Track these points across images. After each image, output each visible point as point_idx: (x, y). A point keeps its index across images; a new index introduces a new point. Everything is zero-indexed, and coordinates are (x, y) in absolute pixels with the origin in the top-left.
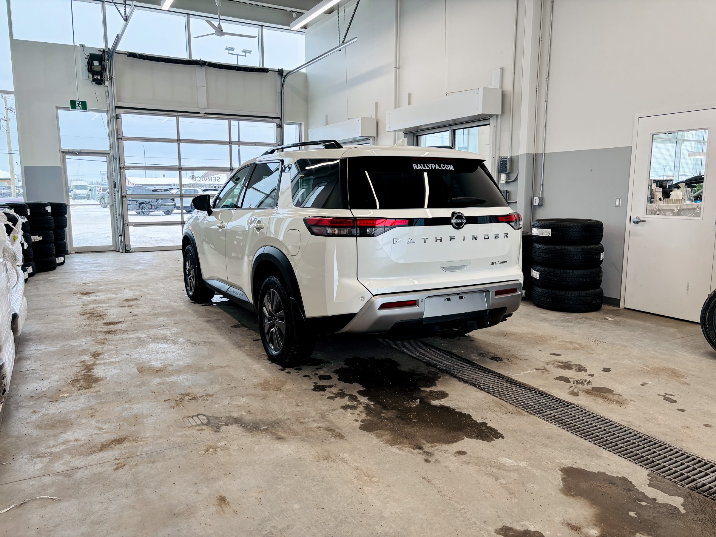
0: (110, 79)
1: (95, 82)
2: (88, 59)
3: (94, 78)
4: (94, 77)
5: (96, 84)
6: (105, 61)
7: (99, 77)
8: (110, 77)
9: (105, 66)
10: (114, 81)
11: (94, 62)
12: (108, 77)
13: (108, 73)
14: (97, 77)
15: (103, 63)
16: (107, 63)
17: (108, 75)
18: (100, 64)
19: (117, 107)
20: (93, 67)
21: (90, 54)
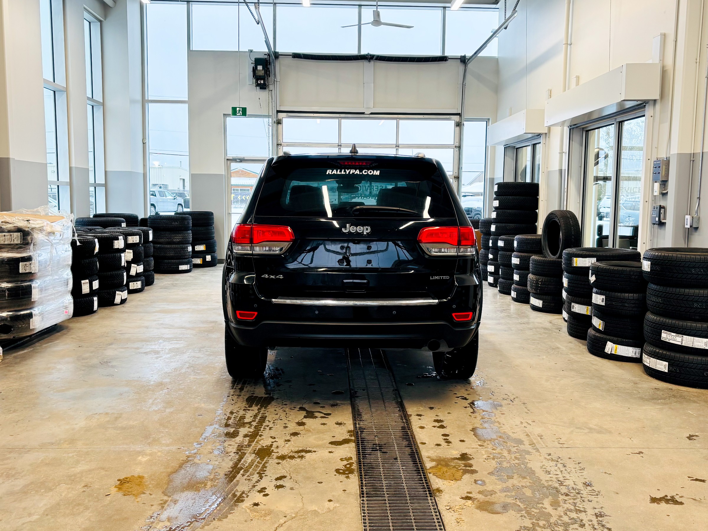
0: (274, 83)
1: (259, 87)
2: (254, 65)
5: (260, 89)
9: (270, 70)
10: (278, 84)
11: (258, 66)
12: (273, 81)
14: (261, 82)
15: (267, 68)
17: (272, 79)
18: (264, 68)
19: (278, 112)
20: (257, 71)
21: (255, 59)
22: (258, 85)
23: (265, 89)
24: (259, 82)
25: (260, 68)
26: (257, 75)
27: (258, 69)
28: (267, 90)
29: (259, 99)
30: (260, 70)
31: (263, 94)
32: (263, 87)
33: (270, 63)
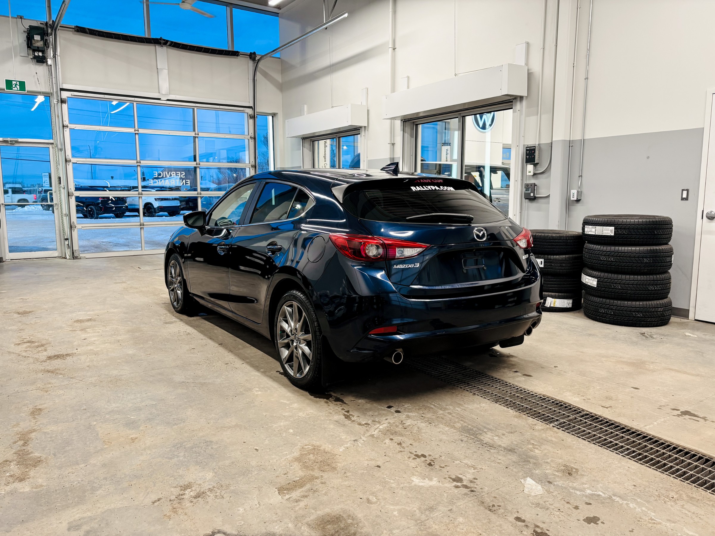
0: (53, 57)
1: (36, 60)
2: (28, 33)
3: (34, 55)
4: (34, 53)
5: (37, 62)
6: (48, 36)
7: (40, 54)
8: (53, 55)
9: (48, 41)
10: (58, 59)
11: (35, 36)
12: (52, 55)
13: (51, 51)
14: (38, 54)
15: (45, 38)
16: (51, 39)
17: (52, 52)
18: (42, 39)
19: (62, 89)
20: (33, 41)
21: (30, 26)
22: (35, 57)
23: (44, 62)
24: (36, 54)
25: (37, 37)
26: (34, 45)
27: (35, 39)
28: (45, 64)
29: (36, 73)
30: (38, 41)
31: (41, 69)
32: (41, 60)
33: (47, 34)
